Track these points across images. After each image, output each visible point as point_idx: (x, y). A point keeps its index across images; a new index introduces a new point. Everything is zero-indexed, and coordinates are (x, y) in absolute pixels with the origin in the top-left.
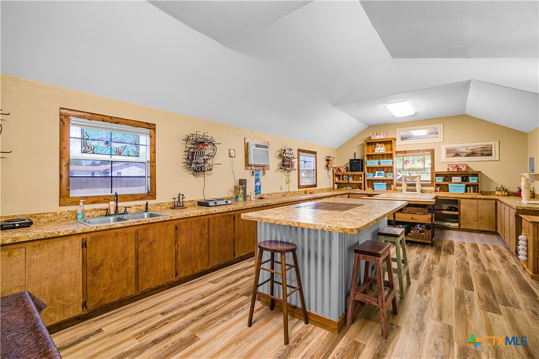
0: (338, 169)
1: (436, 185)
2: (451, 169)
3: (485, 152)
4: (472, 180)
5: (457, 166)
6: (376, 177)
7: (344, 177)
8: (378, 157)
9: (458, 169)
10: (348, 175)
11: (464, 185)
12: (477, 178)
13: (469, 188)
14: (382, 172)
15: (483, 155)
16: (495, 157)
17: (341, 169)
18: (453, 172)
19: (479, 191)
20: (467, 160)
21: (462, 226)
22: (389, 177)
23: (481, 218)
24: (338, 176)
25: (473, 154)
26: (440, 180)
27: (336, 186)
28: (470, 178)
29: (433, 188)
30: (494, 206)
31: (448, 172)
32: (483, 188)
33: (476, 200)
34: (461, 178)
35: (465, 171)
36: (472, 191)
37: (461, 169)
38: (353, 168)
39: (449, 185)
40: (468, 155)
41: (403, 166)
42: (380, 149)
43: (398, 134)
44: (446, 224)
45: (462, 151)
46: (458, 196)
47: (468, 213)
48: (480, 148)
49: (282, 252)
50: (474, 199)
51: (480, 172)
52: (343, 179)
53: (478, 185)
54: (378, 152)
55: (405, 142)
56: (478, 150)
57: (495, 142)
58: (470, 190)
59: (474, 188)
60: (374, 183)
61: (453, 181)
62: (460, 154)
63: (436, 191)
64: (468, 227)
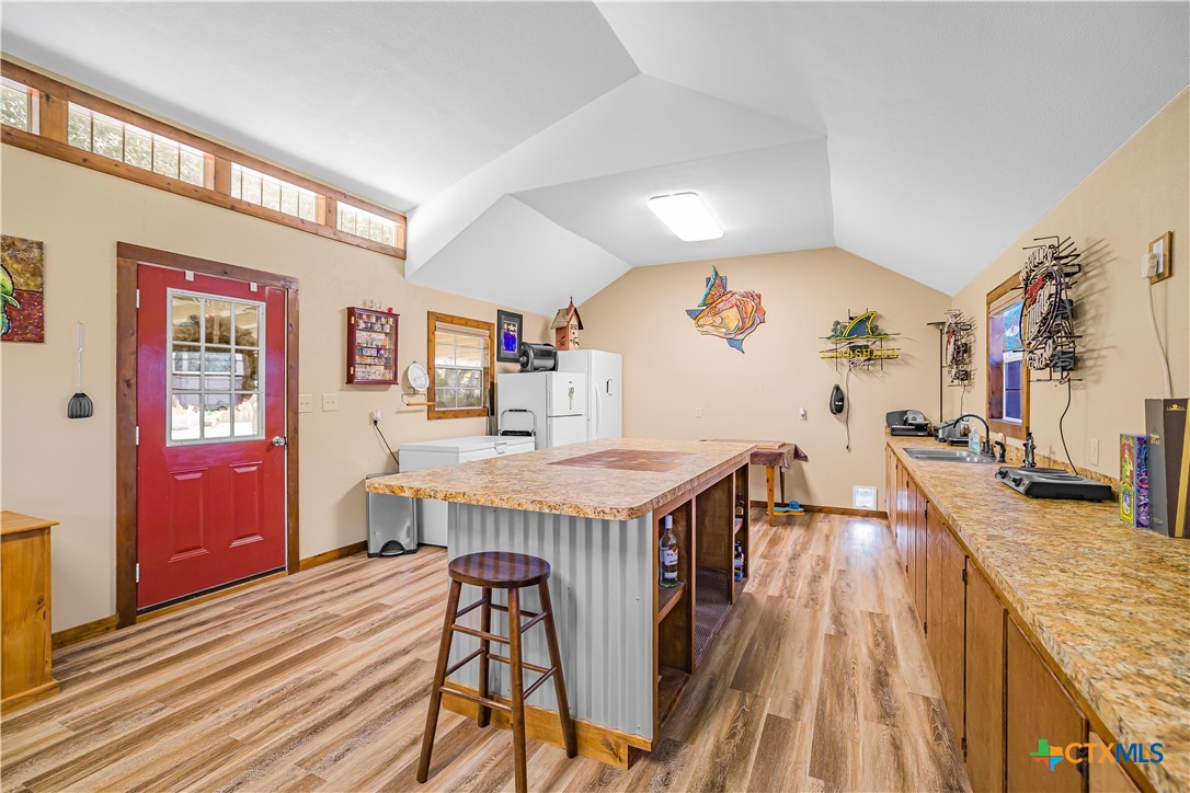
49: (512, 586)
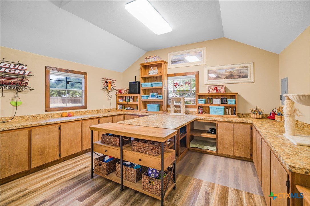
0: (120, 91)
1: (199, 106)
2: (211, 91)
3: (241, 74)
4: (231, 102)
5: (216, 87)
6: (150, 98)
7: (127, 98)
8: (153, 79)
9: (217, 90)
10: (129, 97)
11: (223, 107)
12: (234, 100)
13: (227, 110)
14: (155, 94)
15: (240, 77)
16: (251, 80)
17: (122, 91)
18: (213, 93)
19: (236, 114)
20: (226, 82)
21: (220, 152)
22: (159, 99)
23: (237, 143)
24: (121, 97)
25: (231, 76)
26: (202, 102)
27: (119, 107)
28: (228, 100)
29: (195, 110)
30: (250, 130)
31: (209, 93)
32: (240, 110)
33: (232, 124)
34: (220, 100)
35: (224, 93)
36: (230, 114)
37: (220, 90)
38: (132, 90)
39: (210, 107)
40: (227, 78)
41: (174, 88)
42: (153, 72)
43: (169, 58)
44: (206, 147)
45: (222, 73)
46: (216, 119)
47: (225, 138)
48: (237, 70)
50: (230, 122)
51: (237, 94)
52: (125, 100)
53: (235, 108)
54: (151, 74)
55: (175, 65)
56: (236, 72)
57: (250, 64)
58: (229, 112)
59: (232, 109)
60: (148, 105)
61: (214, 103)
62: (221, 77)
63: (199, 113)
64: (225, 152)
